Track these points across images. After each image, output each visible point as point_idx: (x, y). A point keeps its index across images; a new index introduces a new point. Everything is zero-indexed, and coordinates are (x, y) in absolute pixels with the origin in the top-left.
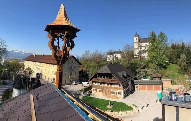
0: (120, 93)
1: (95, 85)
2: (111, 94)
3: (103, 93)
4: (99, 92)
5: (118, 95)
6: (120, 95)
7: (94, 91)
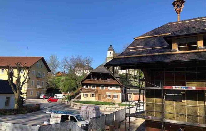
0: (118, 96)
1: (85, 89)
2: (106, 97)
3: (95, 97)
4: (91, 96)
5: (115, 99)
6: (118, 98)
7: (83, 96)
